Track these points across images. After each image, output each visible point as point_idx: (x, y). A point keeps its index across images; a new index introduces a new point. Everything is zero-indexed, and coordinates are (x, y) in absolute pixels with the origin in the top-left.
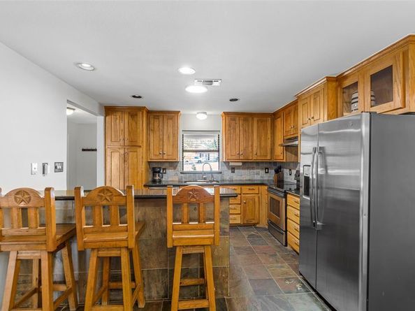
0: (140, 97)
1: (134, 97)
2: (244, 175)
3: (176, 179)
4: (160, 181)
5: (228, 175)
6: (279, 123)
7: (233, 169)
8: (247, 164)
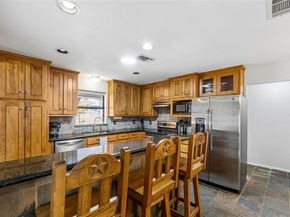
0: (66, 52)
1: (59, 51)
2: (121, 126)
3: (70, 132)
4: (57, 136)
5: (112, 126)
6: (147, 92)
7: (115, 122)
8: (125, 118)
